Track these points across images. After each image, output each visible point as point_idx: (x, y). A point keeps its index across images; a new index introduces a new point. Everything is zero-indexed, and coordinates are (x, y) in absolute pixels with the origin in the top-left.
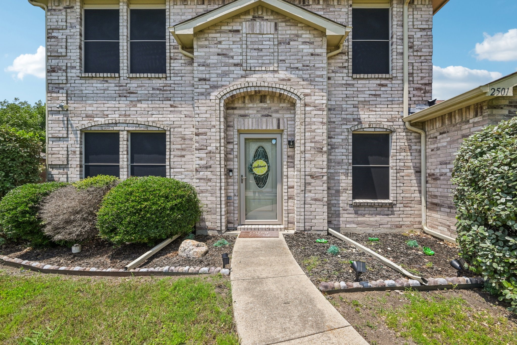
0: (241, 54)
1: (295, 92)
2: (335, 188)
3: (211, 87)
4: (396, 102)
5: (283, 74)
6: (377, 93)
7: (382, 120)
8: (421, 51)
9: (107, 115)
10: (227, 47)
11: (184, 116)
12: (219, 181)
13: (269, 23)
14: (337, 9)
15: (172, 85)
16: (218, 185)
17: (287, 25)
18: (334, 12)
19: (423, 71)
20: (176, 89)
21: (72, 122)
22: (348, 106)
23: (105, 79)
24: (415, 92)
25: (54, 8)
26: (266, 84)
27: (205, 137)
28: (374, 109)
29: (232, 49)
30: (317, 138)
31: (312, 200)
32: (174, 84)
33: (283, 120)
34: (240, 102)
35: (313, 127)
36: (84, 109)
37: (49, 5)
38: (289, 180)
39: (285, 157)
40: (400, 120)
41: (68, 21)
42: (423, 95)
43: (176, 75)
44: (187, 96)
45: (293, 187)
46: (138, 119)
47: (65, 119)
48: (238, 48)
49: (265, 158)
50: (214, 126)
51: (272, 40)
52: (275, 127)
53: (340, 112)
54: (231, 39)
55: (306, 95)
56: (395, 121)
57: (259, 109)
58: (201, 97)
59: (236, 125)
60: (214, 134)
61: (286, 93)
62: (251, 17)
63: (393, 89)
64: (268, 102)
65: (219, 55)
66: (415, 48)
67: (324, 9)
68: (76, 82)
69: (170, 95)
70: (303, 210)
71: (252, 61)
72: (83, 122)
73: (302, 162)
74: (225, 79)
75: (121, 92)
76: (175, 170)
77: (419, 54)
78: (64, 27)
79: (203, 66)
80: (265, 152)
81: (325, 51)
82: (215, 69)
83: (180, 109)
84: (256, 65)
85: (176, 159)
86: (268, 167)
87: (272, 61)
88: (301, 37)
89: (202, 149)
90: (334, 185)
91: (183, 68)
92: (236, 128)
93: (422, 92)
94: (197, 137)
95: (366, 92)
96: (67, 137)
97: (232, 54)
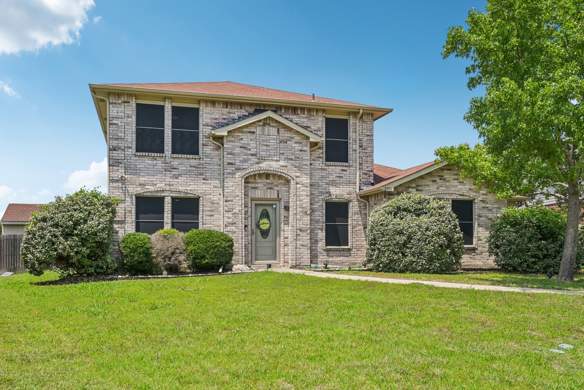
0: (256, 148)
1: (290, 174)
2: (314, 239)
3: (236, 169)
4: (352, 182)
5: (282, 163)
6: (341, 175)
7: (344, 193)
8: (367, 150)
9: (156, 184)
10: (247, 142)
11: (213, 187)
12: (241, 233)
13: (274, 129)
14: (316, 118)
15: (204, 164)
16: (241, 235)
17: (285, 131)
18: (314, 120)
19: (368, 163)
20: (207, 167)
21: (128, 188)
22: (323, 184)
23: (154, 158)
24: (363, 176)
25: (114, 101)
26: (272, 169)
27: (231, 203)
28: (339, 186)
29: (249, 144)
30: (304, 205)
31: (300, 245)
32: (206, 163)
33: (281, 191)
34: (252, 178)
35: (302, 198)
36: (138, 179)
37: (111, 99)
38: (285, 233)
39: (282, 217)
40: (355, 194)
41: (126, 112)
42: (368, 178)
43: (207, 157)
44: (215, 172)
45: (287, 238)
46: (179, 188)
47: (124, 186)
48: (253, 144)
49: (267, 216)
50: (238, 196)
51: (276, 139)
52: (276, 197)
53: (318, 187)
54: (249, 137)
55: (297, 177)
56: (351, 194)
57: (265, 184)
58: (229, 176)
59: (249, 194)
60: (238, 201)
61: (284, 175)
62: (262, 124)
63: (350, 173)
64: (271, 179)
65: (241, 147)
66: (364, 147)
67: (307, 117)
68: (132, 158)
69: (202, 172)
70: (295, 252)
71: (263, 153)
72: (137, 189)
73: (295, 221)
74: (245, 164)
75: (166, 167)
76: (207, 225)
77: (366, 151)
78: (123, 117)
79: (231, 154)
80: (267, 213)
81: (309, 148)
82: (239, 157)
83: (210, 182)
84: (265, 156)
85: (207, 218)
86: (270, 224)
87: (276, 154)
88: (294, 139)
89: (229, 211)
90: (313, 236)
91: (212, 152)
92: (250, 197)
93: (368, 176)
94: (226, 203)
95: (334, 175)
96: (125, 200)
97: (249, 147)
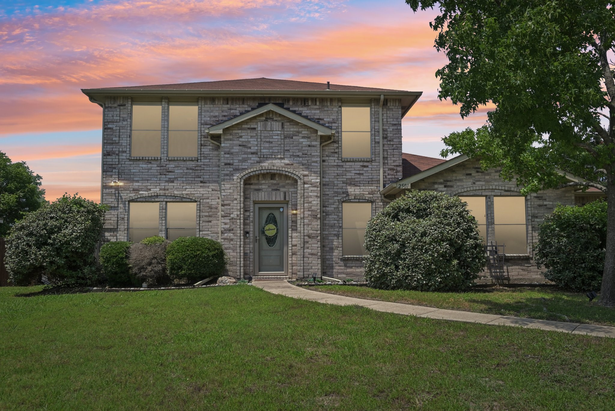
0: (257, 145)
1: (297, 173)
2: (329, 246)
3: (234, 170)
4: (375, 179)
5: (287, 161)
6: (361, 172)
7: (364, 192)
8: (393, 141)
9: (150, 190)
10: (247, 140)
11: (211, 190)
12: (239, 240)
13: (277, 123)
14: (330, 109)
15: (202, 166)
16: (238, 243)
17: (291, 125)
18: (328, 111)
19: (395, 156)
20: (205, 168)
21: (122, 194)
22: (339, 182)
23: (149, 161)
24: (389, 172)
25: (110, 105)
26: (275, 168)
27: (228, 207)
28: (358, 185)
29: (250, 142)
30: (313, 208)
31: (309, 254)
32: (204, 165)
33: (289, 193)
34: (255, 179)
35: (310, 199)
36: (132, 184)
37: (106, 103)
38: (293, 240)
39: (290, 222)
40: (378, 193)
41: (121, 116)
42: (395, 174)
43: (205, 158)
44: (213, 174)
45: (296, 246)
46: (175, 192)
47: (117, 192)
48: (254, 141)
49: (275, 222)
50: (236, 199)
51: (280, 135)
52: (282, 199)
53: (333, 187)
54: (249, 134)
55: (304, 176)
56: (374, 194)
57: (270, 185)
58: (226, 177)
59: (252, 197)
60: (236, 205)
61: (290, 175)
62: (264, 118)
63: (373, 169)
64: (277, 179)
65: (240, 146)
66: (389, 138)
67: (319, 109)
68: (126, 163)
69: (200, 174)
70: (302, 262)
71: (264, 151)
72: (131, 195)
73: (302, 226)
74: (245, 164)
75: (161, 171)
76: (204, 232)
77: (392, 143)
78: (118, 121)
79: (228, 154)
80: (274, 217)
81: (319, 143)
82: (237, 156)
83: (208, 184)
84: (267, 153)
85: (204, 224)
86: (277, 230)
87: (280, 151)
88: (301, 133)
89: (226, 216)
90: (327, 243)
91: (211, 152)
92: (252, 200)
93: (395, 171)
94: (223, 207)
95: (352, 172)
96: (118, 207)
97: (250, 145)
